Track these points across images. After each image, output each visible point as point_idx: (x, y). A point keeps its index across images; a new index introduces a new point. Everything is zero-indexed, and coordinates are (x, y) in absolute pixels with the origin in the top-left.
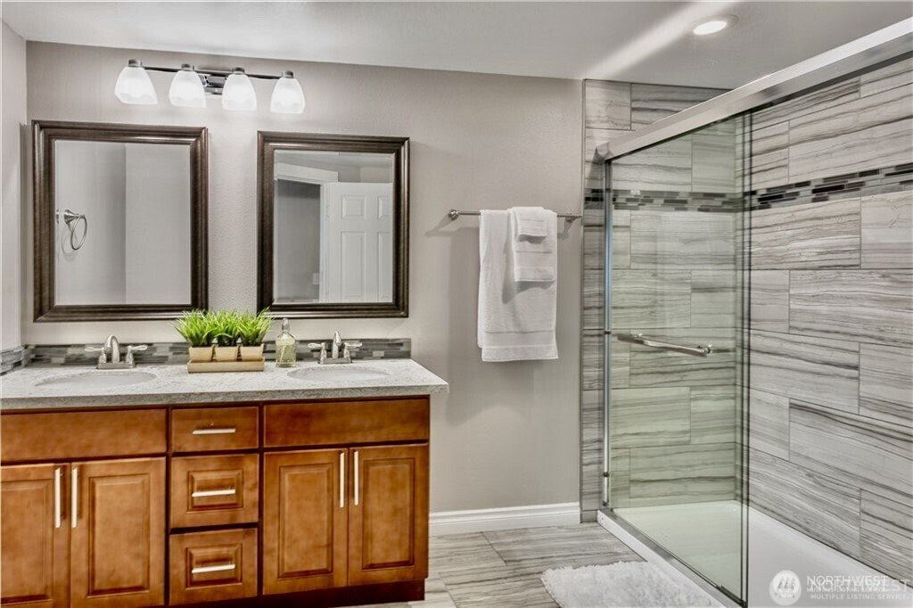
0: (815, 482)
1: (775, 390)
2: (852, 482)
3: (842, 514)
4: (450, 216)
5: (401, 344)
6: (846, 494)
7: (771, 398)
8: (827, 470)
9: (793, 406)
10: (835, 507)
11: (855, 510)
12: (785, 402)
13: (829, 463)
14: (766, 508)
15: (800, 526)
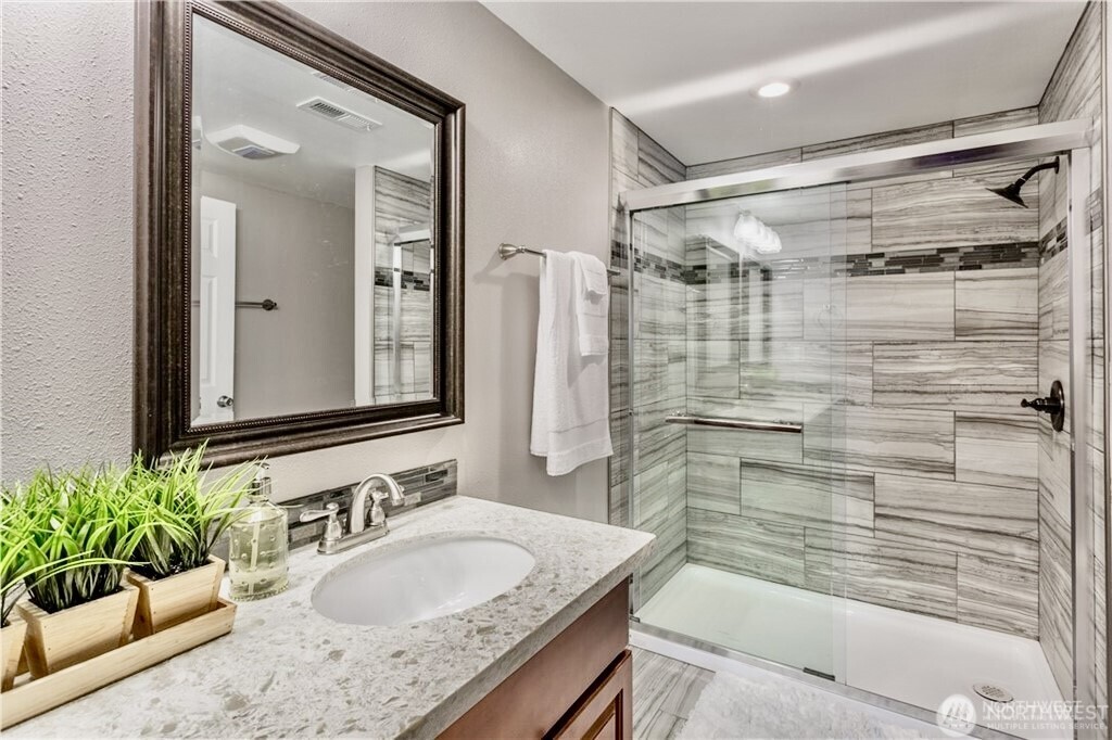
0: (765, 529)
1: (727, 451)
2: (797, 523)
3: (791, 552)
4: (503, 252)
5: (444, 473)
6: (793, 534)
7: (722, 460)
8: (776, 516)
9: (743, 465)
10: (782, 548)
11: (799, 545)
12: (736, 462)
13: (778, 510)
14: (718, 564)
15: (751, 571)
